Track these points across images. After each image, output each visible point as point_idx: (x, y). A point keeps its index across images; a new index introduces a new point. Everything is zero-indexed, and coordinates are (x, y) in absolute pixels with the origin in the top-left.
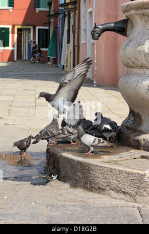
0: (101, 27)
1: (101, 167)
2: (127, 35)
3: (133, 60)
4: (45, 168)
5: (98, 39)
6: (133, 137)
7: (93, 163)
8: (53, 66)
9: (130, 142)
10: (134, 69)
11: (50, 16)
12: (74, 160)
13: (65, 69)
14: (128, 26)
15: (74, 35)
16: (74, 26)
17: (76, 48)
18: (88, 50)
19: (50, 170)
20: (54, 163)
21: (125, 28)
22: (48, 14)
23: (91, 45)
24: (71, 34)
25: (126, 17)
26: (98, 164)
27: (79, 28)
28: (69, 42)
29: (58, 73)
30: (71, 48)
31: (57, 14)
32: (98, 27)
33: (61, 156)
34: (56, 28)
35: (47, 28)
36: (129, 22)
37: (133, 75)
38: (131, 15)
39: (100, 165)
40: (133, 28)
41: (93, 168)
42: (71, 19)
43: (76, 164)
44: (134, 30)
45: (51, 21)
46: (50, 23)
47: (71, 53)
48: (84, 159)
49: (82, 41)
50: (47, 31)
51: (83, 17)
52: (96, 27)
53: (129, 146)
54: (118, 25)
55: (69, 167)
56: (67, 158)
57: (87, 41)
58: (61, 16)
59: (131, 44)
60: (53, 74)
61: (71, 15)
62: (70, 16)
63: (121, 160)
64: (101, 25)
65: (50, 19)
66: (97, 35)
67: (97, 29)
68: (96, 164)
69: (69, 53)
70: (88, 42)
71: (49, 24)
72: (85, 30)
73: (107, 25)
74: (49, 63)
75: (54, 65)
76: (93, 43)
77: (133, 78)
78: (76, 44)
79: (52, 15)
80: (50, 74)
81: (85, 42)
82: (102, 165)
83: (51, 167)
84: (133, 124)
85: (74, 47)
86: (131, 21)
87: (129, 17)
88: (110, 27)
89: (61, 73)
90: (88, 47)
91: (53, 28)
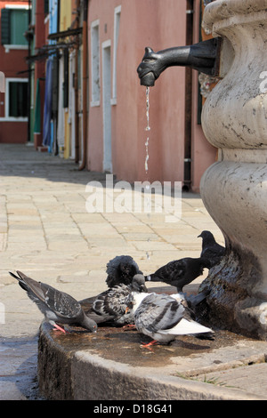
0: (159, 57)
1: (176, 390)
2: (221, 75)
3: (239, 129)
4: (35, 380)
5: (153, 85)
6: (241, 309)
7: (155, 379)
8: (37, 149)
9: (234, 321)
10: (238, 152)
11: (30, 58)
12: (107, 371)
13: (61, 155)
14: (222, 53)
15: (77, 91)
16: (76, 75)
17: (81, 115)
18: (104, 117)
19: (47, 388)
20: (58, 373)
21: (214, 60)
22: (27, 55)
23: (110, 109)
24: (72, 91)
25: (218, 33)
26: (167, 383)
27: (86, 78)
28: (66, 105)
29: (48, 162)
30: (72, 115)
31: (43, 55)
32: (154, 56)
33: (75, 359)
34: (42, 80)
35: (26, 80)
36: (224, 44)
37: (239, 164)
38: (229, 28)
39: (173, 384)
40: (233, 57)
41: (155, 392)
42: (70, 63)
43: (112, 381)
44: (236, 61)
45: (33, 67)
46: (30, 71)
47: (70, 124)
48: (132, 368)
49: (93, 103)
50: (26, 86)
51: (94, 57)
52: (147, 57)
53: (231, 331)
54: (198, 52)
55: (96, 386)
56: (89, 365)
57: (101, 102)
58: (51, 58)
59: (231, 93)
60: (39, 165)
61: (71, 55)
62: (68, 57)
63: (219, 370)
64: (159, 53)
65: (30, 66)
66: (150, 74)
67: (152, 62)
68: (162, 382)
69: (68, 126)
70: (104, 104)
71: (28, 73)
72: (97, 82)
73: (174, 52)
74: (29, 144)
75: (40, 148)
76: (114, 106)
77: (239, 171)
78: (81, 108)
79: (35, 57)
80: (34, 165)
81: (98, 103)
82: (178, 386)
83: (51, 384)
84: (240, 277)
85: (77, 113)
86: (229, 43)
87: (225, 33)
88: (180, 57)
89: (53, 162)
90: (104, 114)
91: (37, 80)
